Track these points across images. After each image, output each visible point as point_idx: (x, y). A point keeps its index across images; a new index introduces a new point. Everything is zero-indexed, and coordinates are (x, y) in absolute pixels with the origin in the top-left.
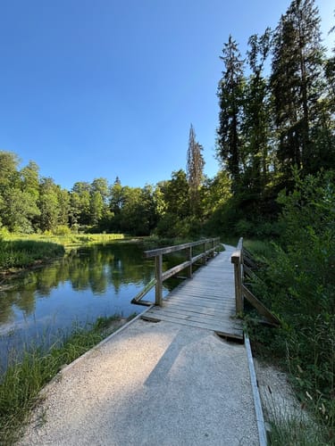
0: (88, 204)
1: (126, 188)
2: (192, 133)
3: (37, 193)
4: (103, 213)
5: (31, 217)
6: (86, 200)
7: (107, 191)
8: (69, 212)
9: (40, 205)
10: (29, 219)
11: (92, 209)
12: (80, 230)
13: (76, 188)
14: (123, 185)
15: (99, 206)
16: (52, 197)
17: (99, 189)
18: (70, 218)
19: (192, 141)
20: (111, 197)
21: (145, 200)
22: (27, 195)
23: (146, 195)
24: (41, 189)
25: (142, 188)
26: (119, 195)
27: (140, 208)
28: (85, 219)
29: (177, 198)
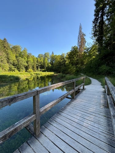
0: (43, 62)
1: (56, 55)
2: (80, 28)
3: (26, 58)
4: (47, 65)
5: (25, 66)
6: (42, 60)
7: (49, 57)
8: (37, 65)
9: (27, 62)
10: (24, 67)
11: (44, 63)
12: (40, 70)
13: (39, 56)
14: (55, 55)
15: (46, 62)
16: (31, 60)
17: (46, 56)
18: (37, 67)
19: (80, 31)
20: (51, 59)
21: (62, 59)
22: (23, 59)
23: (62, 57)
24: (28, 57)
25: (61, 55)
26: (53, 58)
27: (60, 63)
28: (42, 67)
29: (74, 58)
